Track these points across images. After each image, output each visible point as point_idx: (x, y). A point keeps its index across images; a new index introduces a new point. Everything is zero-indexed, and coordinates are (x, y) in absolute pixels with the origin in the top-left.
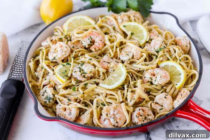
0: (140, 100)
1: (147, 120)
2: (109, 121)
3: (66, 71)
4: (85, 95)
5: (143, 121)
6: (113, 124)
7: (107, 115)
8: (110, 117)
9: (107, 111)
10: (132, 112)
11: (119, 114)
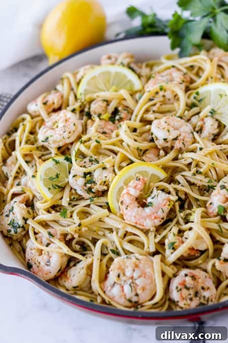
0: (192, 254)
1: (200, 298)
2: (121, 289)
3: (57, 176)
4: (84, 229)
5: (191, 299)
6: (128, 297)
7: (119, 276)
8: (125, 281)
9: (120, 268)
10: (171, 275)
11: (142, 278)
